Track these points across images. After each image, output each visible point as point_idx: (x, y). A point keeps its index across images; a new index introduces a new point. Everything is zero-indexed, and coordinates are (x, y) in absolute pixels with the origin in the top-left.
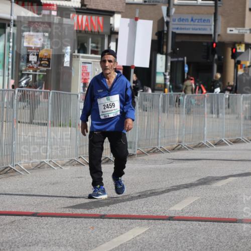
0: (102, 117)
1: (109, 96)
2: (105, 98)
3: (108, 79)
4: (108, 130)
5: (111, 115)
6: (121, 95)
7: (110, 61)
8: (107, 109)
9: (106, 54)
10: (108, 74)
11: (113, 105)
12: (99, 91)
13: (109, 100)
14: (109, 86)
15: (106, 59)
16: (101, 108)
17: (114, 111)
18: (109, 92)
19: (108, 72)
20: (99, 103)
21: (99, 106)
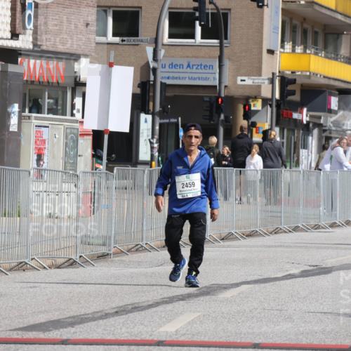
0: (179, 197)
1: (190, 173)
2: (185, 176)
3: (191, 156)
4: (188, 212)
5: (190, 196)
6: (203, 174)
7: (197, 137)
8: (186, 188)
9: (193, 128)
10: (192, 151)
11: (193, 184)
12: (179, 168)
13: (189, 178)
14: (191, 164)
15: (193, 134)
16: (179, 187)
17: (193, 191)
18: (190, 170)
19: (193, 148)
20: (177, 181)
21: (177, 184)
